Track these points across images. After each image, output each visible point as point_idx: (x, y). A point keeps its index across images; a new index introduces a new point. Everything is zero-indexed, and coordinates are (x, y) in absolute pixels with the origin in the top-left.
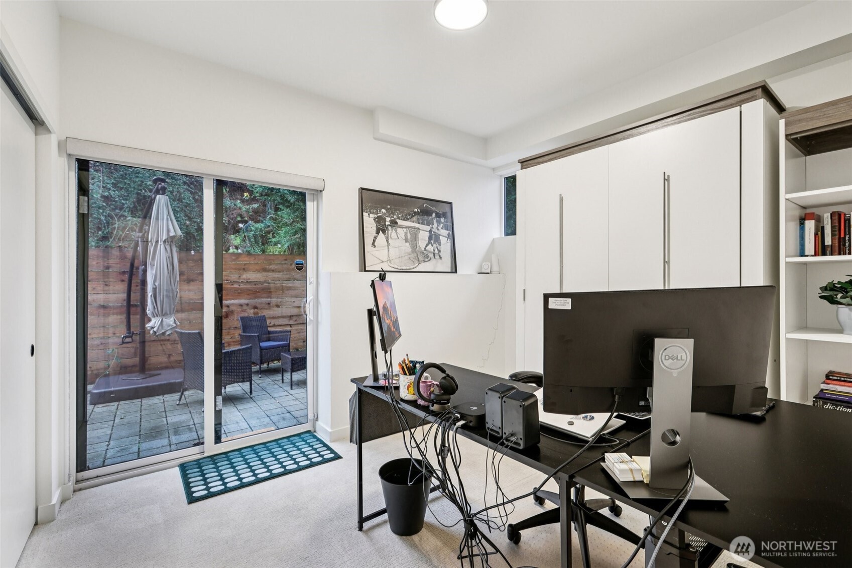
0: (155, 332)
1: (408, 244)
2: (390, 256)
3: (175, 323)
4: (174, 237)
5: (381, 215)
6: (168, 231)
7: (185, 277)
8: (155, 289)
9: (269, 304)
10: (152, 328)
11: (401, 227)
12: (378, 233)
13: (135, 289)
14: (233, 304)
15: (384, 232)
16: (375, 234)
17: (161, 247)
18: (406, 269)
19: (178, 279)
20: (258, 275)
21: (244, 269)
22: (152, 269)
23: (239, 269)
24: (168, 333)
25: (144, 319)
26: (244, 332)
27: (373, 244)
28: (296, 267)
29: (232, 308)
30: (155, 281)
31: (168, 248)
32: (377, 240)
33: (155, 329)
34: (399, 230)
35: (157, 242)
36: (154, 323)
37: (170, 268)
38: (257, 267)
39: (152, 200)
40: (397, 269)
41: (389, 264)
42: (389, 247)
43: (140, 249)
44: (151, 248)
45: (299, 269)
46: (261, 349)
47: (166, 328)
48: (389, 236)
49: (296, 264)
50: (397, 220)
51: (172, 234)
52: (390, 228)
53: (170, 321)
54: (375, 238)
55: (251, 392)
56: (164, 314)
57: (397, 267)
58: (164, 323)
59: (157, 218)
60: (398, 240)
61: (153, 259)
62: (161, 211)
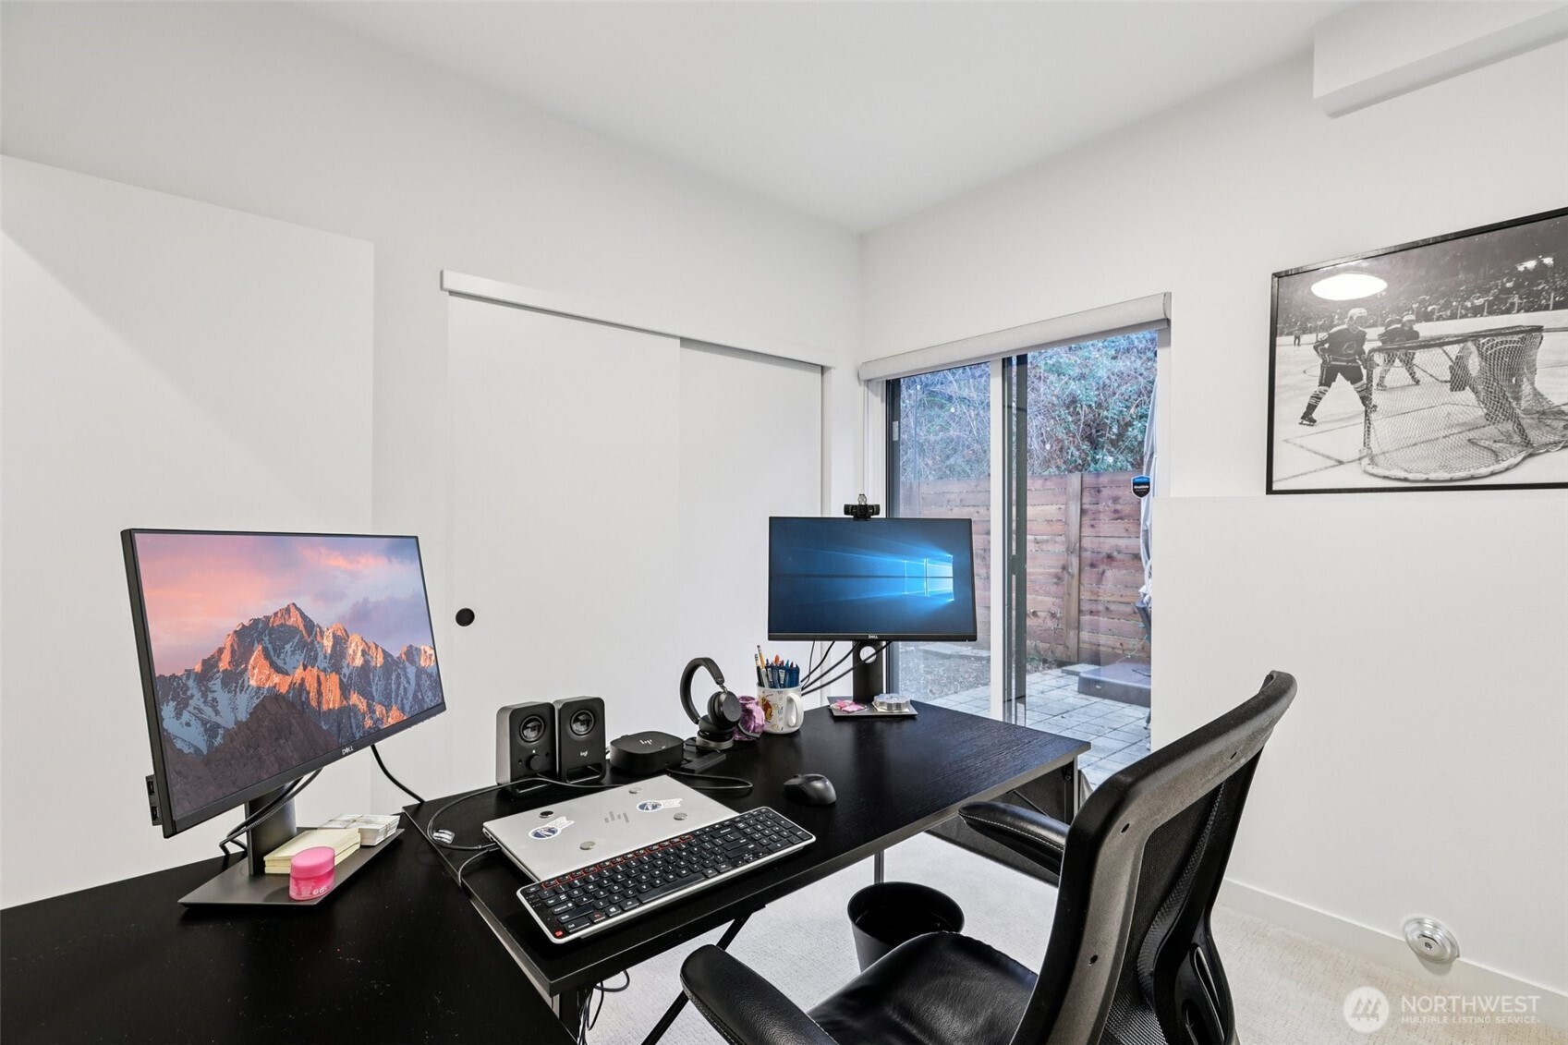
1: (1467, 395)
2: (1373, 444)
5: (1345, 326)
11: (1430, 344)
12: (1327, 380)
15: (1354, 377)
16: (1314, 387)
18: (1451, 480)
27: (1308, 417)
28: (1134, 490)
32: (1321, 405)
34: (1420, 357)
40: (1406, 480)
41: (1371, 469)
42: (1373, 416)
48: (1375, 381)
49: (1134, 484)
50: (1417, 327)
52: (1379, 358)
54: (1317, 398)
57: (1402, 474)
60: (1417, 390)
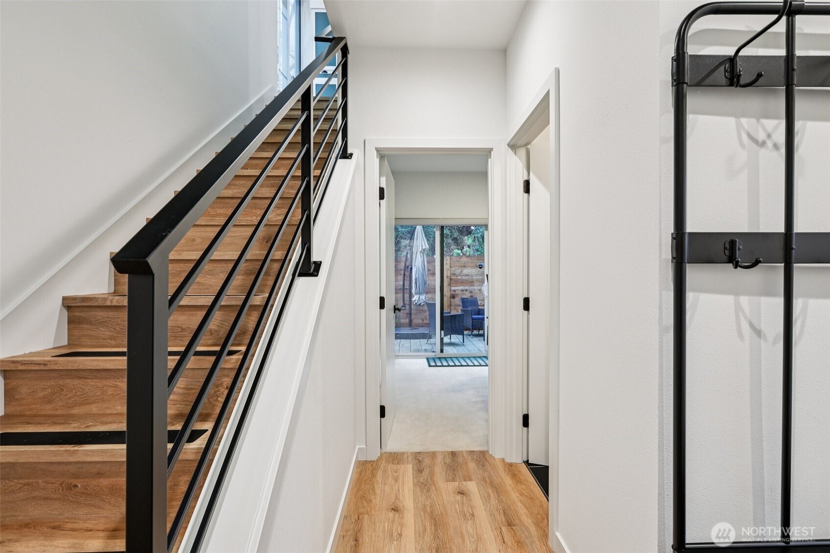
0: (416, 303)
3: (425, 298)
4: (425, 249)
6: (422, 246)
7: (431, 272)
8: (416, 279)
9: (480, 290)
10: (415, 301)
13: (407, 279)
14: (457, 290)
17: (419, 255)
19: (427, 273)
20: (473, 270)
21: (464, 266)
22: (415, 267)
23: (461, 267)
24: (422, 304)
25: (411, 296)
26: (463, 308)
29: (457, 292)
30: (416, 275)
31: (422, 255)
33: (416, 302)
35: (417, 252)
36: (415, 298)
37: (423, 267)
38: (473, 265)
39: (414, 228)
43: (409, 256)
44: (414, 256)
45: (481, 268)
46: (473, 319)
47: (421, 301)
51: (424, 248)
53: (423, 297)
55: (463, 342)
56: (420, 294)
58: (420, 298)
59: (417, 239)
61: (415, 262)
62: (418, 235)
